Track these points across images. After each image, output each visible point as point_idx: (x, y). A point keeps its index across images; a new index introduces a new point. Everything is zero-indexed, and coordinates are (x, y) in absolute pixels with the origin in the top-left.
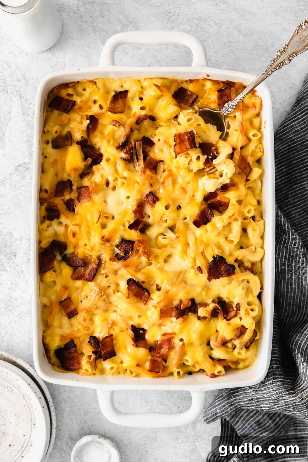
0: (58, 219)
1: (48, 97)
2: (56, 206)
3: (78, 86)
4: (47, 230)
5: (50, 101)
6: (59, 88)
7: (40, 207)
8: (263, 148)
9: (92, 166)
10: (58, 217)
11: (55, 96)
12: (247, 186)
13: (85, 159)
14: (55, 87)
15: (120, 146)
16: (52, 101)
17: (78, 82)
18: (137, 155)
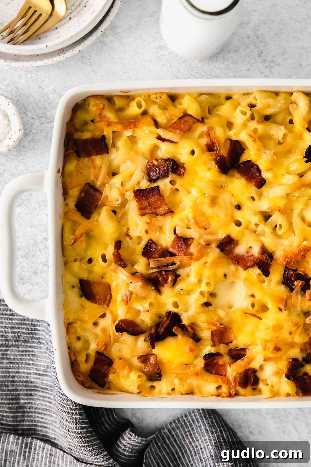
0: (257, 371)
1: (90, 388)
2: (240, 374)
3: (75, 348)
4: (272, 386)
5: (96, 386)
6: (77, 374)
7: (241, 395)
8: (156, 93)
9: (184, 325)
10: (254, 371)
11: (89, 378)
12: (208, 115)
13: (174, 335)
14: (77, 379)
15: (155, 289)
16: (97, 383)
17: (69, 348)
18: (167, 265)
